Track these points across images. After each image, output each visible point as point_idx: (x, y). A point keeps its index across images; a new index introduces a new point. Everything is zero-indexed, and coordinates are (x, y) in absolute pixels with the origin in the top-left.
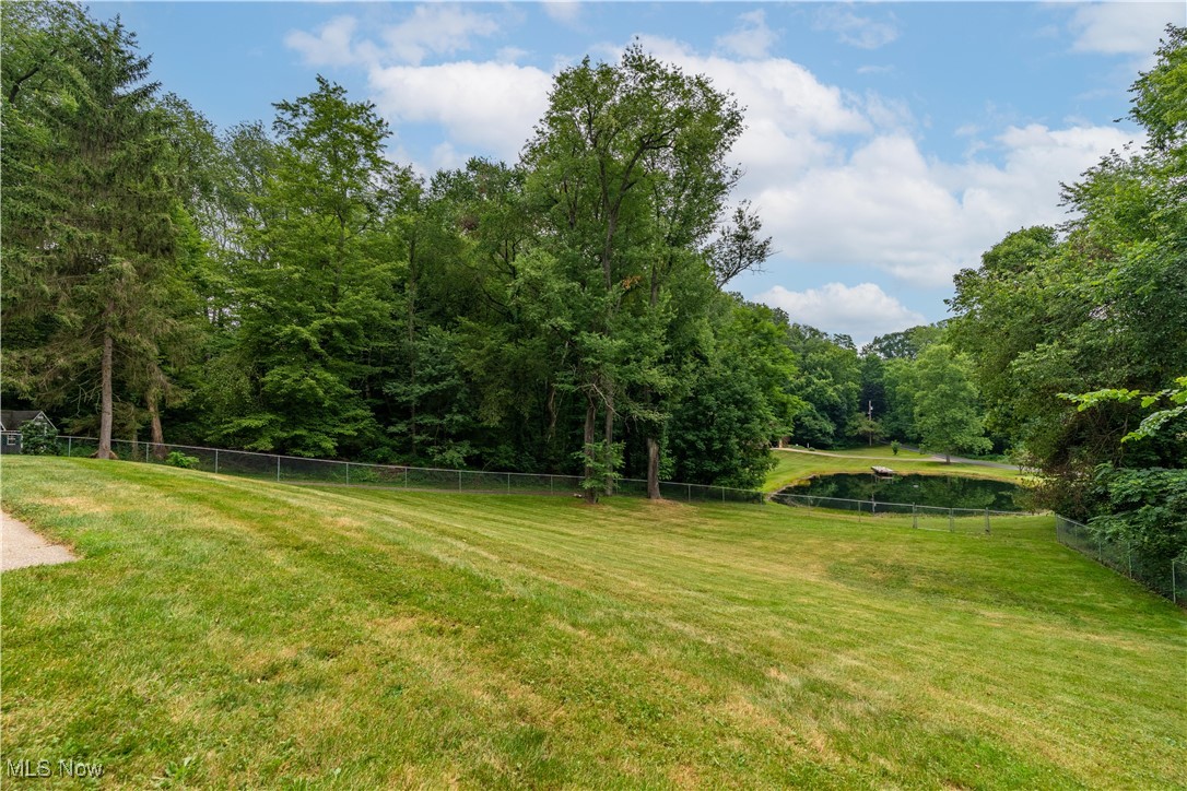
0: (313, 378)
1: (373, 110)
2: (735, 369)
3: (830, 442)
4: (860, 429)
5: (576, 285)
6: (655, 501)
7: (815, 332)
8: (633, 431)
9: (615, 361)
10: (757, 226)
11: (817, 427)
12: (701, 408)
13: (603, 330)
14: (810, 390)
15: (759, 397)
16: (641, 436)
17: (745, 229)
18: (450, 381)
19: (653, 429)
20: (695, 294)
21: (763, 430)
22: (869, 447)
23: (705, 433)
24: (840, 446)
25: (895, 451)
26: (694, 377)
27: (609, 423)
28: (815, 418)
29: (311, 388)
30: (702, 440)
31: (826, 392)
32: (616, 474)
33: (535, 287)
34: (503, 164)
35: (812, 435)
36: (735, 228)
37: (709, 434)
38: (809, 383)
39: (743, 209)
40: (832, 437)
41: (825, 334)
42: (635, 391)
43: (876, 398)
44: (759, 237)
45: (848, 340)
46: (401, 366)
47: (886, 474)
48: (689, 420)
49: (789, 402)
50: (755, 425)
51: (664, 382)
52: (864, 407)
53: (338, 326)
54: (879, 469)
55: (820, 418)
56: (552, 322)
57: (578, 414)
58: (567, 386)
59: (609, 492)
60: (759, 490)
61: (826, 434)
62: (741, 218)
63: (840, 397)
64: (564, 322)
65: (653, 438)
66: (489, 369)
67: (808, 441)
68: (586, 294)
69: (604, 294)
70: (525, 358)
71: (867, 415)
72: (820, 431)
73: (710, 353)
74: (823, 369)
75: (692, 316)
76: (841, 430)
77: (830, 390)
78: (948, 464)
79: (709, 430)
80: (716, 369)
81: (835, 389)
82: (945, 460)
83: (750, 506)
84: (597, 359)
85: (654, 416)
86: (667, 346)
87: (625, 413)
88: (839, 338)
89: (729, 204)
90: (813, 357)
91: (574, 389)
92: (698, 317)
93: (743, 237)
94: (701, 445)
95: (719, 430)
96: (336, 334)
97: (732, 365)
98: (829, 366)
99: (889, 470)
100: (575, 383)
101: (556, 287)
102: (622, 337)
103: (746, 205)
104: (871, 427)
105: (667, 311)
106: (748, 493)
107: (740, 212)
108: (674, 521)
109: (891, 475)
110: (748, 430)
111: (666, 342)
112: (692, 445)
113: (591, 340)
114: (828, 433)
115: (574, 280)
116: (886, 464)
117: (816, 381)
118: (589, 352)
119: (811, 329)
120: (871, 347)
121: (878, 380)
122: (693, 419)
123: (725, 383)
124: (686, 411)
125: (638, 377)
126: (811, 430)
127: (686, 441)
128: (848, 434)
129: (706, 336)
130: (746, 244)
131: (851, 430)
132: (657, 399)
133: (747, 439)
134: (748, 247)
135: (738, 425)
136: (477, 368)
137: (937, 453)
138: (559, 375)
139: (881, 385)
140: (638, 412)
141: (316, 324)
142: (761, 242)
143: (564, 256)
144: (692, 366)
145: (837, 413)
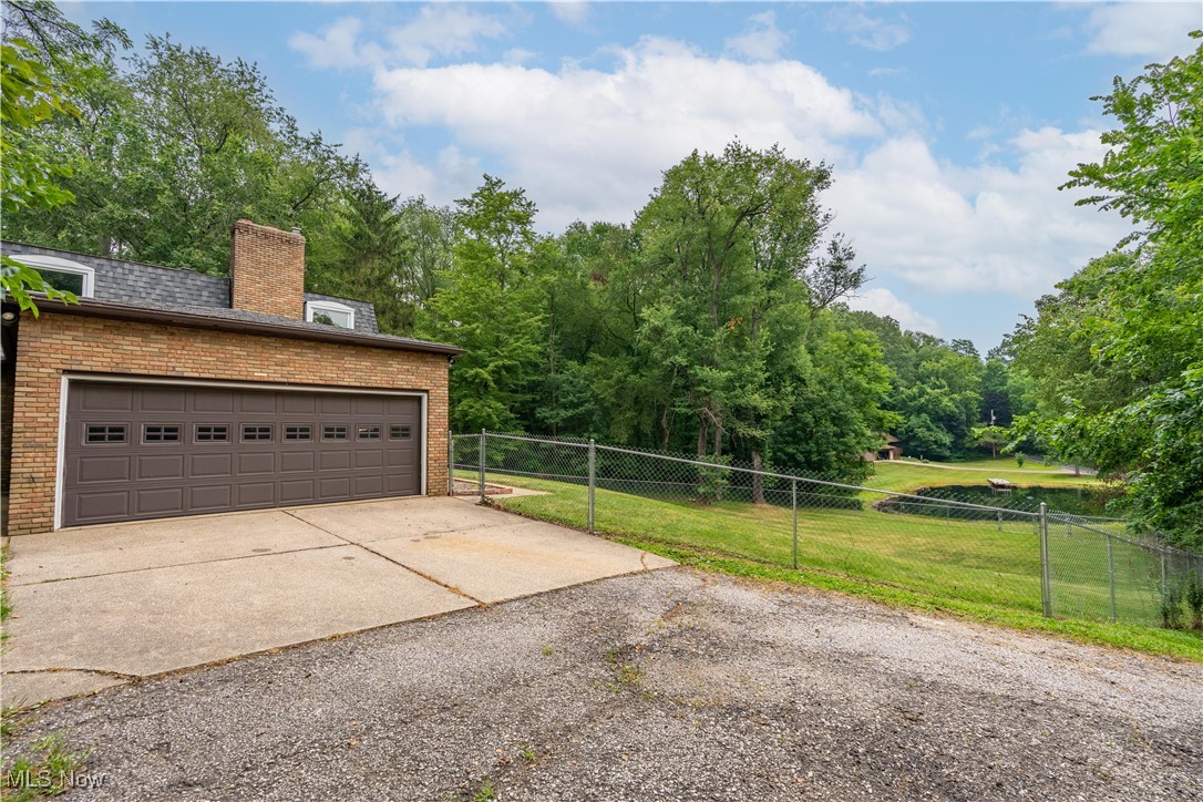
0: (490, 407)
1: (524, 195)
2: (831, 389)
3: (947, 453)
4: (981, 440)
5: (690, 329)
6: (759, 505)
7: (929, 340)
8: (739, 445)
9: (723, 389)
10: (850, 256)
11: (932, 438)
12: (799, 425)
13: (712, 364)
14: (923, 400)
15: (855, 414)
16: (746, 449)
17: (839, 260)
18: (587, 406)
19: (757, 444)
20: (790, 328)
21: (859, 443)
22: (993, 459)
23: (804, 446)
24: (958, 458)
25: (1021, 463)
26: (792, 399)
27: (718, 438)
28: (929, 429)
29: (489, 415)
30: (802, 453)
31: (941, 402)
32: (725, 481)
33: (658, 332)
34: (623, 225)
35: (926, 447)
36: (829, 258)
37: (808, 448)
38: (922, 393)
39: (837, 241)
40: (949, 448)
41: (942, 341)
42: (740, 412)
43: (999, 407)
44: (853, 266)
45: (968, 346)
46: (543, 393)
47: (1003, 486)
48: (789, 435)
49: (884, 418)
50: (851, 439)
51: (764, 404)
52: (985, 417)
53: (504, 366)
54: (995, 481)
55: (936, 429)
56: (671, 359)
57: (690, 431)
58: (684, 410)
59: (719, 498)
60: (856, 497)
61: (941, 445)
62: (836, 250)
63: (957, 407)
64: (681, 360)
65: (757, 451)
66: (618, 395)
67: (922, 453)
68: (698, 335)
69: (712, 335)
70: (646, 386)
72: (935, 442)
73: (806, 376)
74: (938, 378)
75: (789, 346)
76: (959, 441)
77: (945, 400)
78: (1077, 476)
79: (808, 444)
80: (813, 390)
81: (951, 399)
82: (1074, 472)
83: (847, 511)
84: (708, 388)
85: (757, 433)
86: (768, 374)
87: (732, 430)
88: (958, 344)
89: (825, 238)
90: (927, 365)
91: (690, 412)
92: (794, 347)
93: (837, 267)
94: (800, 458)
95: (817, 443)
96: (504, 373)
97: (828, 385)
98: (944, 375)
99: (1006, 482)
100: (689, 406)
101: (675, 332)
102: (730, 369)
103: (840, 237)
105: (766, 344)
106: (847, 500)
107: (834, 244)
108: (775, 520)
109: (1009, 487)
110: (845, 444)
111: (766, 371)
112: (792, 457)
113: (705, 372)
114: (945, 445)
115: (686, 324)
116: (1006, 475)
117: (929, 390)
118: (702, 382)
119: (925, 336)
120: (998, 351)
121: (1001, 388)
122: (793, 435)
123: (822, 402)
124: (787, 427)
125: (742, 401)
126: (926, 442)
127: (786, 454)
128: (967, 445)
129: (803, 360)
130: (840, 273)
131: (971, 442)
132: (759, 418)
133: (844, 452)
134: (843, 274)
135: (835, 439)
136: (608, 395)
137: (1067, 464)
138: (677, 401)
139: (1005, 394)
140: (743, 429)
141: (491, 366)
142: (855, 270)
143: (679, 306)
144: (790, 389)
145: (955, 424)
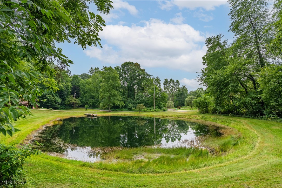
3: (59, 106)
4: (71, 102)
11: (54, 100)
22: (74, 109)
24: (62, 108)
25: (86, 109)
28: (53, 96)
35: (51, 103)
40: (60, 104)
43: (77, 90)
52: (72, 93)
55: (55, 96)
61: (57, 103)
63: (64, 88)
71: (74, 97)
72: (55, 101)
76: (63, 102)
104: (75, 100)
114: (58, 102)
121: (78, 84)
126: (51, 101)
128: (66, 103)
131: (67, 102)
139: (79, 86)
145: (63, 95)
